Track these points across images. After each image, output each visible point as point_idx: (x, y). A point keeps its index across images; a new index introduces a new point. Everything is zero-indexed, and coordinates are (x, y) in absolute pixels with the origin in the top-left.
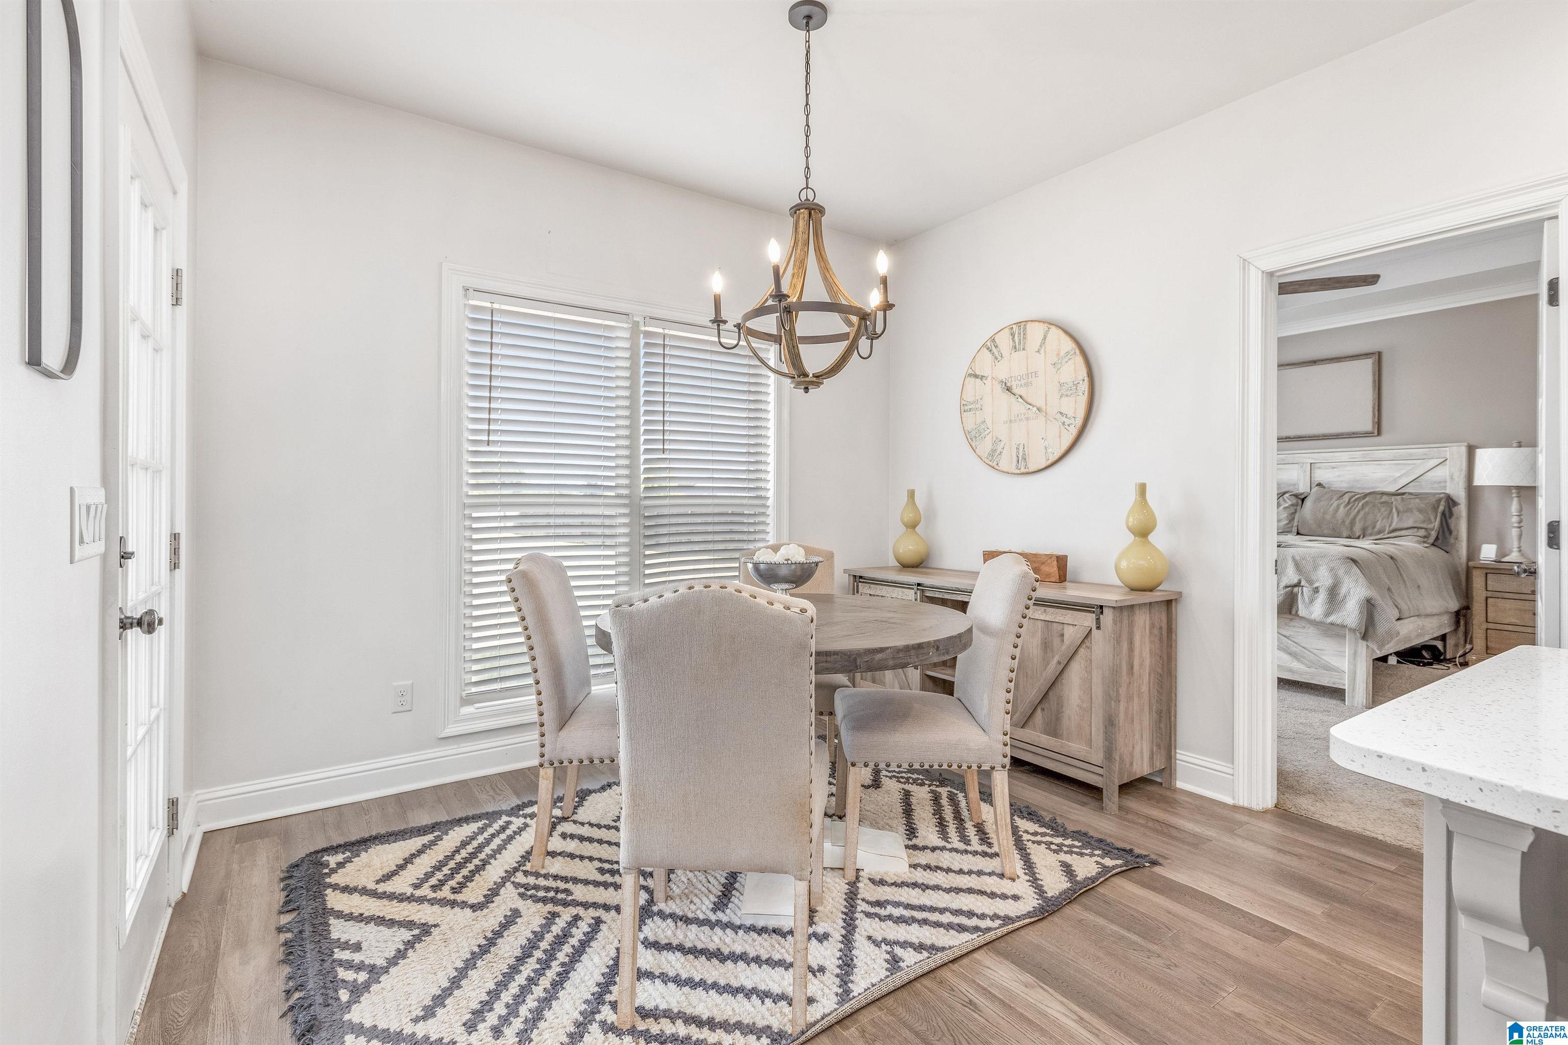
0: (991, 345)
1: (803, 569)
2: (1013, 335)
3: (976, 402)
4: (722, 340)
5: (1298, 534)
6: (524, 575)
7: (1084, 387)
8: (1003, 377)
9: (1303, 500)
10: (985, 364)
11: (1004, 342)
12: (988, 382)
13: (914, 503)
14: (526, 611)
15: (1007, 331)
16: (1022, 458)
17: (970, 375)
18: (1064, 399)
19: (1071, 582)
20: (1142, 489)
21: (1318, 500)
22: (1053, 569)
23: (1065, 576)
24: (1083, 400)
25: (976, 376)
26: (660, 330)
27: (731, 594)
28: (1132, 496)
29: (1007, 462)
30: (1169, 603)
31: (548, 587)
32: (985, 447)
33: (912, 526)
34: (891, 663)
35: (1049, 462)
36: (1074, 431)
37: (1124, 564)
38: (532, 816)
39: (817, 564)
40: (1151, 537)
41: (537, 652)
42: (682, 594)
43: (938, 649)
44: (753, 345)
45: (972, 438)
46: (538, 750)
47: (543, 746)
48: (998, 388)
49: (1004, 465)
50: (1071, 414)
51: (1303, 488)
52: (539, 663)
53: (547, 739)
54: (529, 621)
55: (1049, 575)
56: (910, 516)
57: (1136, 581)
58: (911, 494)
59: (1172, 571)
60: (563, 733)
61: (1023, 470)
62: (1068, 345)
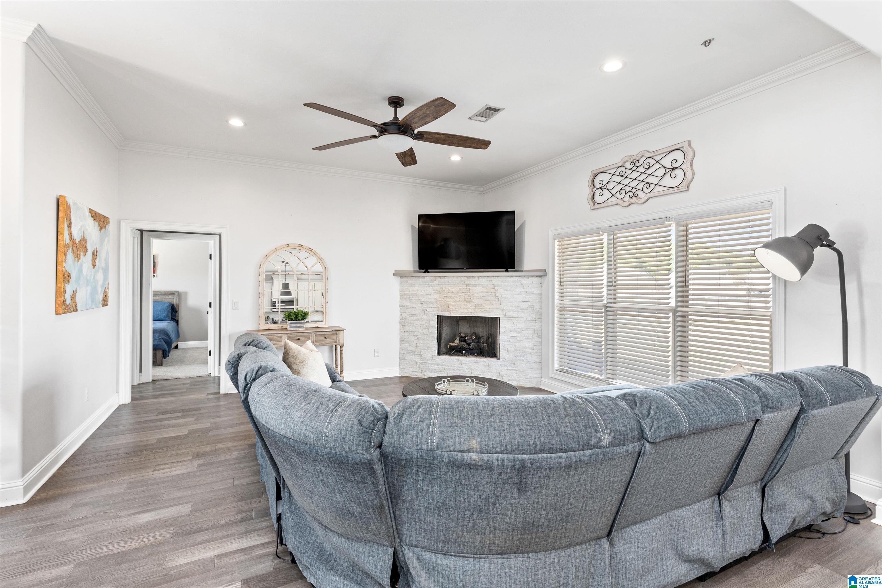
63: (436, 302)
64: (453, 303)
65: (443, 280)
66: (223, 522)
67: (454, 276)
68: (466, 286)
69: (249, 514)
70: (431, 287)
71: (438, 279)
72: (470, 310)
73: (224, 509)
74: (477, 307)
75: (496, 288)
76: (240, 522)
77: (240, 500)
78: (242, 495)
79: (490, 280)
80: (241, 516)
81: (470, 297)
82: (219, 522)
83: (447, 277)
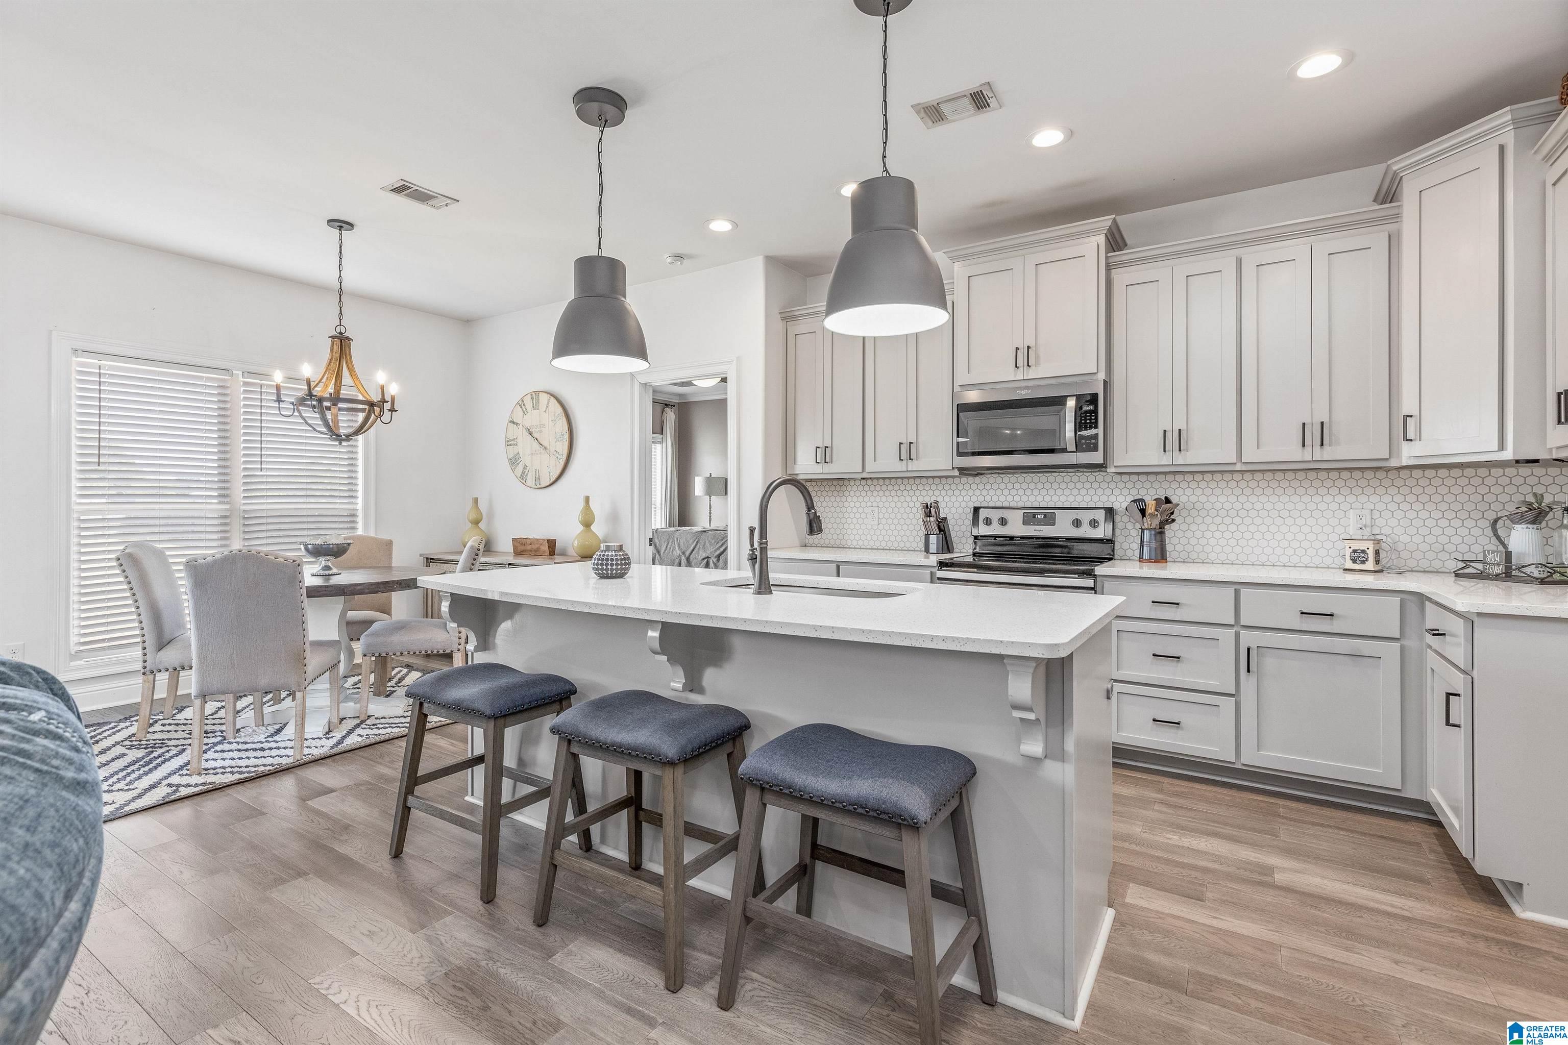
0: (521, 404)
1: (338, 547)
2: (532, 399)
3: (514, 440)
4: (282, 413)
6: (130, 555)
7: (567, 436)
8: (528, 425)
10: (518, 416)
11: (528, 401)
12: (520, 427)
13: (477, 507)
14: (131, 578)
15: (529, 396)
16: (537, 479)
17: (511, 422)
18: (558, 443)
19: (559, 555)
20: (587, 499)
22: (545, 548)
23: (554, 551)
24: (568, 444)
25: (514, 423)
26: (259, 381)
27: (253, 554)
28: (581, 505)
29: (530, 481)
31: (150, 565)
32: (519, 469)
33: (476, 522)
34: (367, 591)
35: (551, 482)
36: (562, 463)
37: (576, 543)
38: (136, 721)
39: (349, 544)
40: (592, 527)
41: (140, 603)
42: (226, 555)
43: (400, 584)
44: (304, 415)
45: (514, 462)
46: (141, 659)
47: (145, 661)
48: (525, 432)
50: (562, 452)
52: (142, 610)
53: (148, 657)
54: (134, 584)
55: (544, 552)
56: (473, 516)
57: (584, 552)
58: (476, 501)
60: (161, 653)
61: (538, 486)
62: (558, 409)
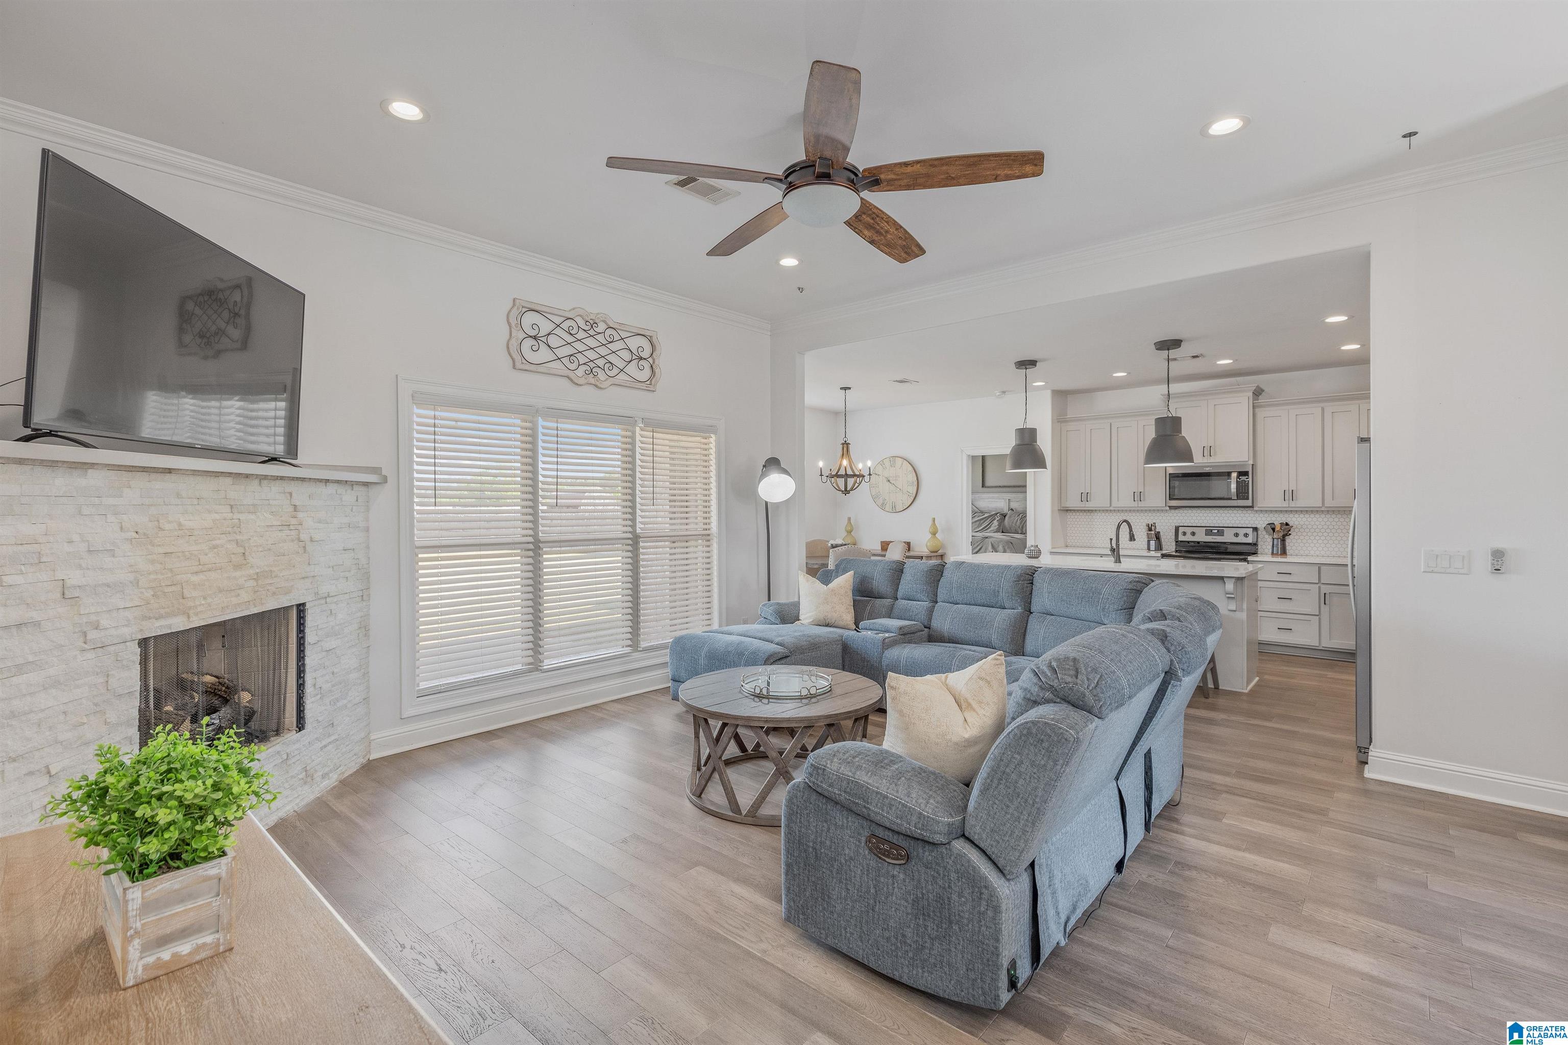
0: (882, 464)
2: (890, 461)
3: (876, 484)
5: (1003, 532)
7: (915, 483)
8: (887, 476)
9: (1005, 516)
10: (880, 471)
11: (887, 463)
12: (882, 477)
13: (850, 523)
15: (888, 459)
16: (894, 507)
18: (908, 487)
19: (913, 550)
20: (934, 520)
21: (1010, 517)
23: (911, 548)
24: (915, 488)
25: (877, 475)
28: (930, 523)
29: (889, 508)
30: (942, 555)
32: (880, 502)
33: (850, 532)
35: (903, 509)
36: (912, 499)
37: (929, 544)
40: (936, 535)
45: (875, 497)
48: (885, 480)
49: (887, 509)
50: (911, 492)
51: (1006, 510)
56: (848, 527)
57: (933, 550)
58: (849, 519)
59: (943, 546)
61: (894, 511)
62: (910, 468)
63: (136, 583)
64: (195, 579)
65: (159, 484)
66: (1220, 880)
67: (195, 473)
68: (228, 509)
69: (1177, 870)
70: (111, 518)
71: (140, 482)
72: (245, 596)
73: (1211, 896)
74: (260, 582)
75: (300, 515)
76: (1196, 867)
77: (1180, 896)
78: (1171, 902)
79: (287, 490)
80: (1190, 874)
81: (241, 550)
82: (1226, 883)
83: (173, 477)
